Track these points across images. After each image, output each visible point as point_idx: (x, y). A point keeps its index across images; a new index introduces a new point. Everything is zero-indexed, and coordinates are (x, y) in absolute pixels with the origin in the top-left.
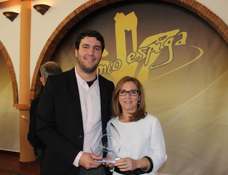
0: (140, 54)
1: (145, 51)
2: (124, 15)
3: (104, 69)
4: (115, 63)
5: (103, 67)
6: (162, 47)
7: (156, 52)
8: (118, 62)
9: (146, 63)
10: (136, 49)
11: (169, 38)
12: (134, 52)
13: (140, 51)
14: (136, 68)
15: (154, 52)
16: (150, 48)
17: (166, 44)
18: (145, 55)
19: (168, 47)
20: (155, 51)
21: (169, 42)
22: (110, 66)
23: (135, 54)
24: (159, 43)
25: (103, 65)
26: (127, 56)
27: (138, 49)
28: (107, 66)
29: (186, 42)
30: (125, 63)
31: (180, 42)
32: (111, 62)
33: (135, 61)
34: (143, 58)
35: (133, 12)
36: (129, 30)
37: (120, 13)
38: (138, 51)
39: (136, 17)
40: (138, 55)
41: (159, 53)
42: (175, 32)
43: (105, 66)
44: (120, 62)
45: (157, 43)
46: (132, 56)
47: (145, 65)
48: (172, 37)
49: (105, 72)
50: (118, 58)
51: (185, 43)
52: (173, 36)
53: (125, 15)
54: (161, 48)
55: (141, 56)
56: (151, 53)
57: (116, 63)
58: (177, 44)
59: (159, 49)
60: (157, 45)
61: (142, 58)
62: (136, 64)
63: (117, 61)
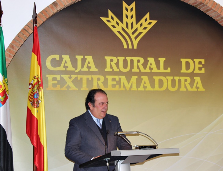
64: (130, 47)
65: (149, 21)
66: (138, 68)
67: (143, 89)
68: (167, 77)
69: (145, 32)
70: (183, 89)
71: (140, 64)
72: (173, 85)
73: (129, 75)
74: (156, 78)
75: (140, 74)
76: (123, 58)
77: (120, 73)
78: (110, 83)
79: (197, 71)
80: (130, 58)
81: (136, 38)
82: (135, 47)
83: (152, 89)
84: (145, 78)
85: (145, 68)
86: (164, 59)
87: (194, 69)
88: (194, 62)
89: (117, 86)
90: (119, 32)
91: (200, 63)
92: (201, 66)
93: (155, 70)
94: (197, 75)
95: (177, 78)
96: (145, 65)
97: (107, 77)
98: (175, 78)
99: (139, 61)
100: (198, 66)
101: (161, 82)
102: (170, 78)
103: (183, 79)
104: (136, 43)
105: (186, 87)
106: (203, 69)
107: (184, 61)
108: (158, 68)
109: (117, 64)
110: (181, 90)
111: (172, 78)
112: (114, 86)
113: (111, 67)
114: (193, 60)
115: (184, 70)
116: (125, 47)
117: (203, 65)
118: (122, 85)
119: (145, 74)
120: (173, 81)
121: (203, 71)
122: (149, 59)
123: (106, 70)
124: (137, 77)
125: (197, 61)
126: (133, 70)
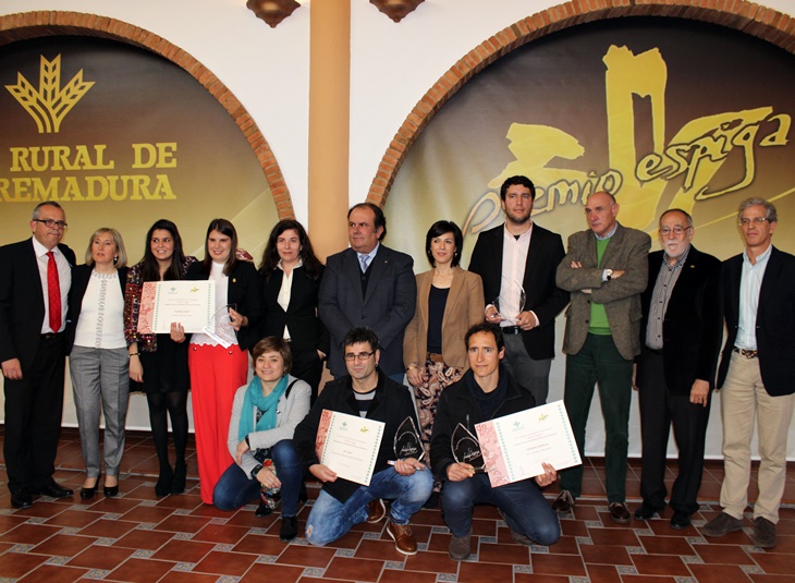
0: (672, 160)
1: (685, 155)
2: (631, 52)
3: (570, 191)
4: (603, 178)
5: (568, 188)
6: (729, 147)
7: (713, 158)
8: (611, 176)
9: (687, 185)
10: (663, 148)
11: (747, 126)
12: (657, 155)
13: (672, 152)
14: (661, 194)
15: (707, 158)
16: (698, 147)
17: (739, 141)
18: (684, 165)
19: (743, 147)
20: (710, 156)
21: (747, 137)
22: (589, 185)
23: (659, 159)
24: (721, 136)
25: (570, 181)
26: (638, 162)
27: (666, 148)
28: (582, 185)
29: (787, 138)
30: (630, 181)
31: (773, 139)
32: (592, 174)
33: (659, 179)
34: (681, 171)
35: (656, 50)
36: (643, 96)
37: (620, 46)
38: (668, 152)
39: (664, 63)
40: (667, 162)
41: (721, 162)
42: (764, 112)
43: (576, 184)
44: (616, 175)
45: (716, 135)
46: (651, 163)
47: (686, 190)
48: (755, 124)
49: (574, 199)
50: (611, 167)
51: (784, 142)
52: (756, 121)
53: (635, 54)
54: (725, 150)
55: (675, 166)
56: (702, 161)
57: (607, 179)
58: (766, 142)
59: (722, 152)
60: (715, 140)
61: (677, 170)
62: (660, 185)
63: (611, 173)
64: (49, 130)
65: (81, 84)
66: (61, 163)
67: (69, 199)
68: (109, 177)
69: (72, 103)
70: (136, 196)
71: (64, 158)
72: (119, 191)
73: (46, 177)
74: (90, 180)
75: (63, 174)
76: (38, 149)
77: (33, 174)
78: (18, 189)
79: (162, 164)
80: (49, 148)
81: (58, 115)
82: (57, 130)
83: (83, 199)
84: (72, 181)
85: (72, 163)
86: (104, 147)
87: (157, 161)
88: (157, 149)
89: (29, 195)
90: (32, 107)
91: (168, 149)
92: (170, 154)
93: (89, 166)
94: (162, 171)
95: (125, 178)
96: (71, 159)
97: (14, 180)
98: (123, 177)
99: (62, 152)
100: (163, 155)
101: (98, 185)
102: (113, 179)
103: (136, 179)
104: (57, 122)
105: (141, 193)
106: (174, 160)
107: (138, 148)
108: (94, 161)
109: (29, 159)
110: (132, 198)
111: (116, 178)
112: (23, 194)
113: (20, 165)
114: (155, 145)
115: (138, 164)
116: (41, 130)
117: (173, 153)
118: (36, 192)
119: (71, 173)
120: (119, 183)
121: (174, 164)
122: (78, 147)
123: (12, 169)
124: (58, 179)
125: (162, 146)
126: (53, 168)
